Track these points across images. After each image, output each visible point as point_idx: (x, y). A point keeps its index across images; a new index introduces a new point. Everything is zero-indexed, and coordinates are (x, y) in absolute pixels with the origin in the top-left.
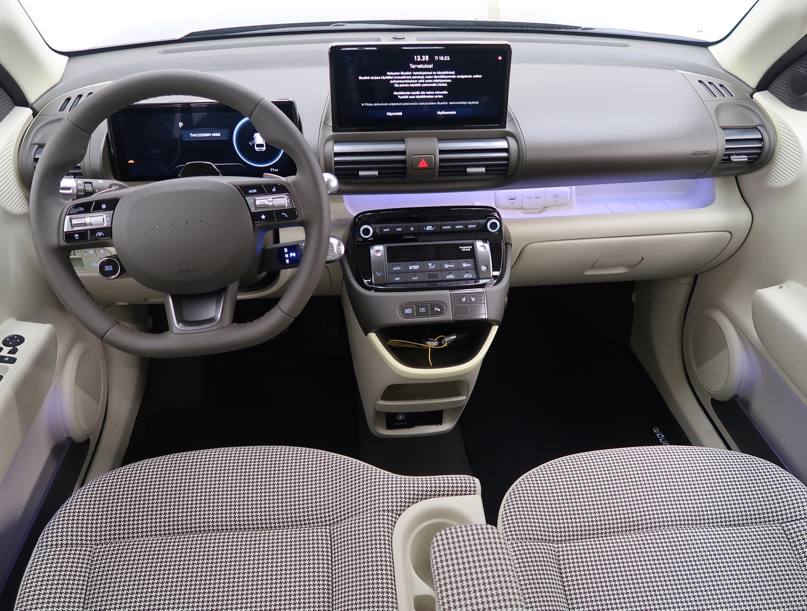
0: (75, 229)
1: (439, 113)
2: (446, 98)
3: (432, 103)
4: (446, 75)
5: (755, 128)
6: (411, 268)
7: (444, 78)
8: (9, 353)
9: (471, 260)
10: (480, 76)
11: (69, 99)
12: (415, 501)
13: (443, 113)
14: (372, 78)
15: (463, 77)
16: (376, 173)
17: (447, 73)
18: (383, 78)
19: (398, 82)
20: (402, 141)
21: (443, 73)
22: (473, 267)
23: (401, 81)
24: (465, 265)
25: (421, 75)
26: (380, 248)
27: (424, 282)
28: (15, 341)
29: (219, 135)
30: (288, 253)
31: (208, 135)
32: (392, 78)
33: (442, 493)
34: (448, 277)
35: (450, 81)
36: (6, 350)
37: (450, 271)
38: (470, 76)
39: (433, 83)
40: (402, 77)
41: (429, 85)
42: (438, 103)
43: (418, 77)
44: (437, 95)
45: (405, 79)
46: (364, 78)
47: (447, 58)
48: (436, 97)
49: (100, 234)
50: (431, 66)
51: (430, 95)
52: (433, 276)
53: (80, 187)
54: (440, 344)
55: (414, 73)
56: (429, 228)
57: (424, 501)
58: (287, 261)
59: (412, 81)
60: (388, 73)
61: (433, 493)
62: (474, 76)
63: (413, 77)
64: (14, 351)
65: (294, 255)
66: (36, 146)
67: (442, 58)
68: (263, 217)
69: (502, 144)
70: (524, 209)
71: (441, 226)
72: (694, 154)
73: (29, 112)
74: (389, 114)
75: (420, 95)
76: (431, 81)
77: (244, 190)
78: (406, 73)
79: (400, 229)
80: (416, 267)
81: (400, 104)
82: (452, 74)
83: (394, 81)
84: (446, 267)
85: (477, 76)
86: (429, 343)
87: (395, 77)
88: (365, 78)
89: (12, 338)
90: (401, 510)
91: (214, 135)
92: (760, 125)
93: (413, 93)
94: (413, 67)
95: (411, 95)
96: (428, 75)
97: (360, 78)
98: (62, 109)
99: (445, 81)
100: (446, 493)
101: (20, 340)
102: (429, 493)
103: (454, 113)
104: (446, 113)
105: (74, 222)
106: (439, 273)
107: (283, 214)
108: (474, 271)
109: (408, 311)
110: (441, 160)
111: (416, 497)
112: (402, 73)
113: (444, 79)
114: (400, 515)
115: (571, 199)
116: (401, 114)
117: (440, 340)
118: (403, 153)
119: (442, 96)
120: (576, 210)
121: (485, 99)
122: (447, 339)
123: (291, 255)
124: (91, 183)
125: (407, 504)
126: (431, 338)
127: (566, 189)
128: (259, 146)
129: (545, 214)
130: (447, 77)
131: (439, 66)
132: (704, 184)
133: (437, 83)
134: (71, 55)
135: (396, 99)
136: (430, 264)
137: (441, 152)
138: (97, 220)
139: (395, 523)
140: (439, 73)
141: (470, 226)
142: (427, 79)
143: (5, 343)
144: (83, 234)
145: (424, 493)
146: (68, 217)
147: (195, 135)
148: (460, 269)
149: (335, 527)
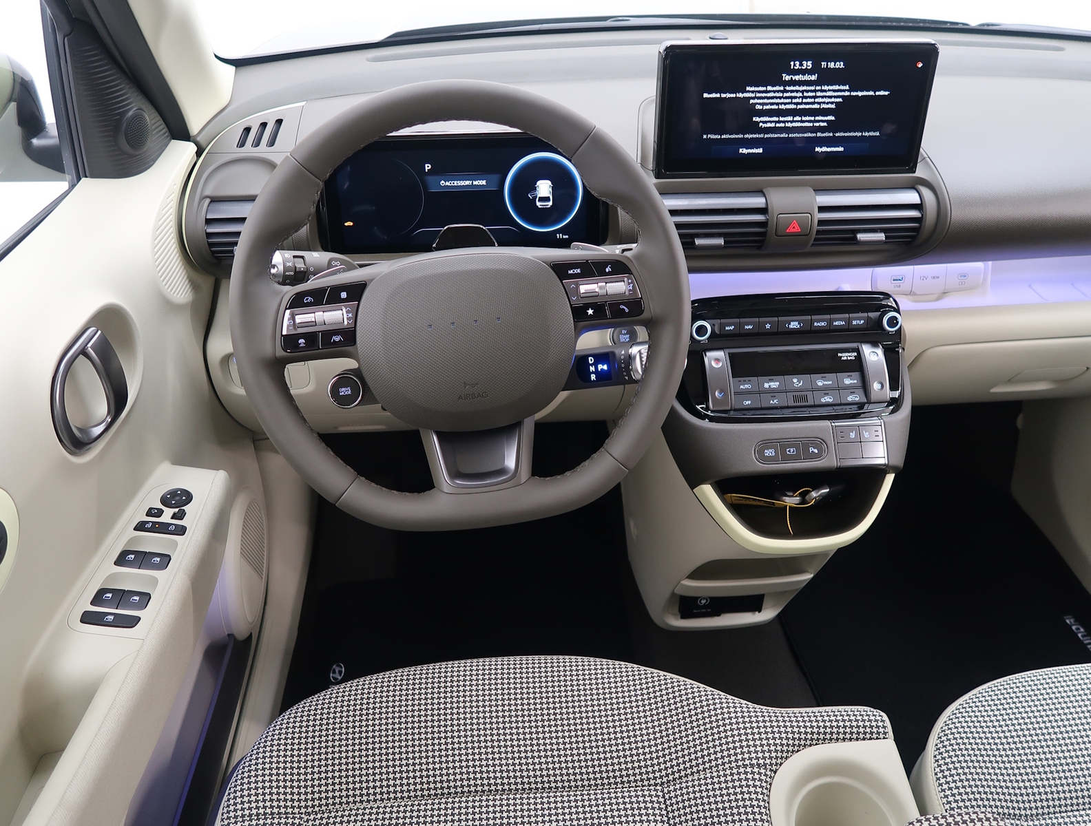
0: (300, 331)
1: (818, 149)
2: (831, 127)
3: (810, 135)
4: (834, 91)
6: (766, 385)
7: (831, 95)
8: (174, 517)
9: (856, 374)
10: (887, 93)
11: (248, 130)
12: (796, 748)
13: (825, 149)
14: (723, 96)
15: (860, 94)
16: (721, 241)
17: (837, 87)
18: (740, 95)
19: (761, 101)
20: (760, 192)
21: (830, 88)
22: (860, 384)
23: (766, 101)
24: (848, 382)
25: (797, 91)
26: (720, 354)
27: (788, 407)
28: (179, 499)
29: (484, 182)
30: (595, 364)
31: (467, 183)
32: (753, 95)
33: (835, 736)
34: (823, 400)
35: (840, 100)
36: (168, 513)
37: (826, 390)
38: (871, 93)
39: (813, 103)
40: (769, 95)
41: (807, 107)
42: (819, 134)
43: (793, 94)
44: (819, 121)
45: (772, 98)
46: (711, 96)
47: (840, 65)
48: (817, 124)
49: (337, 338)
50: (814, 78)
51: (808, 121)
52: (801, 398)
53: (288, 264)
54: (803, 502)
55: (787, 88)
56: (794, 325)
57: (808, 749)
58: (593, 377)
59: (782, 101)
60: (748, 89)
61: (822, 736)
62: (877, 93)
63: (785, 95)
64: (180, 516)
65: (605, 367)
66: (208, 201)
67: (832, 65)
68: (590, 312)
69: (911, 197)
70: (915, 294)
71: (812, 322)
73: (191, 148)
74: (744, 151)
75: (791, 122)
76: (812, 100)
77: (561, 269)
78: (775, 89)
79: (750, 327)
80: (774, 385)
81: (762, 136)
82: (844, 90)
83: (756, 101)
84: (820, 384)
85: (882, 93)
86: (787, 499)
87: (758, 95)
88: (714, 95)
89: (174, 493)
90: (776, 764)
91: (476, 183)
93: (782, 119)
94: (787, 78)
95: (779, 122)
96: (807, 91)
97: (706, 95)
98: (242, 144)
99: (833, 100)
100: (841, 736)
101: (187, 497)
102: (815, 736)
103: (841, 149)
104: (829, 150)
105: (299, 319)
106: (809, 394)
107: (622, 307)
108: (861, 391)
109: (769, 453)
110: (821, 222)
111: (797, 742)
112: (769, 88)
113: (830, 97)
114: (775, 772)
115: (985, 280)
116: (760, 150)
117: (803, 495)
118: (763, 211)
119: (825, 124)
120: (990, 298)
121: (889, 128)
122: (814, 494)
123: (600, 367)
124: (302, 257)
125: (785, 755)
126: (789, 491)
127: (979, 265)
128: (542, 199)
129: (947, 303)
130: (836, 94)
131: (827, 78)
133: (819, 103)
134: (239, 63)
135: (756, 128)
136: (795, 380)
137: (822, 209)
138: (334, 316)
139: (770, 784)
140: (826, 88)
141: (854, 323)
142: (806, 97)
143: (165, 501)
144: (311, 338)
145: (809, 736)
146: (288, 312)
147: (448, 184)
148: (840, 388)
149: (672, 788)
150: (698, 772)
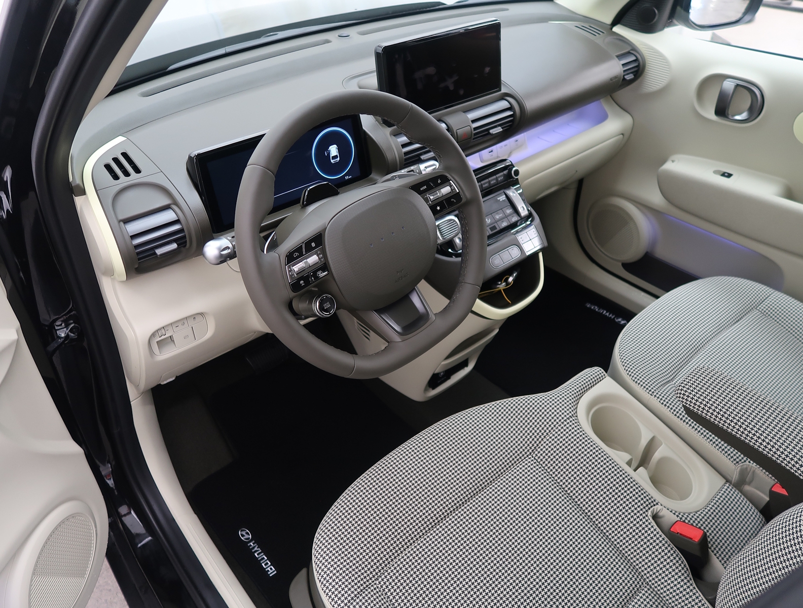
5: (629, 53)
9: (510, 206)
11: (108, 166)
22: (513, 211)
34: (503, 225)
37: (501, 219)
52: (494, 228)
66: (122, 223)
68: (439, 208)
69: (503, 104)
71: (482, 185)
72: (611, 79)
77: (417, 189)
84: (498, 217)
86: (500, 286)
92: (632, 50)
98: (116, 177)
105: (296, 268)
106: (496, 225)
107: (452, 200)
108: (516, 214)
109: (497, 261)
115: (525, 140)
117: (508, 284)
122: (511, 278)
126: (500, 281)
128: (333, 158)
132: (591, 108)
137: (473, 121)
141: (499, 179)
144: (306, 278)
146: (287, 267)
148: (506, 217)
149: (536, 453)
150: (545, 437)
